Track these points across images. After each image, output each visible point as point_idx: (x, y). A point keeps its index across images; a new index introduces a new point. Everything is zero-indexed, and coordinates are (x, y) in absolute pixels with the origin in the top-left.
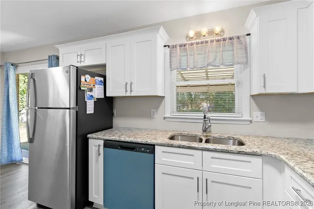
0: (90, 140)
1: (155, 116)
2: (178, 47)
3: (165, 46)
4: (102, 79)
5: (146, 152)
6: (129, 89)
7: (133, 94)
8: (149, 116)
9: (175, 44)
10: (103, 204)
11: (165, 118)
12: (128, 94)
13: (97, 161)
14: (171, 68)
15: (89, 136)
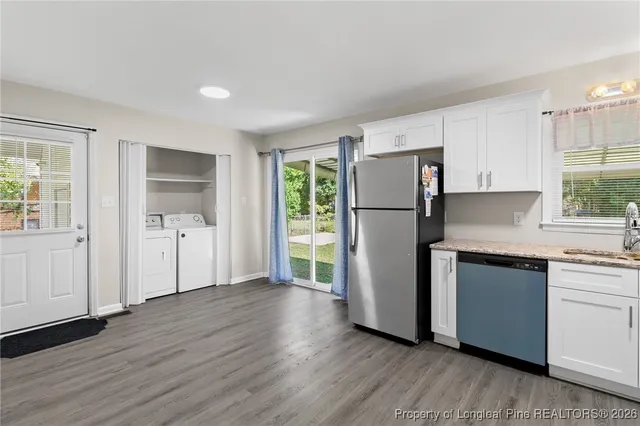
0: (433, 252)
1: (523, 223)
2: (572, 114)
3: (544, 113)
4: (435, 168)
5: (534, 270)
6: (484, 182)
7: (491, 190)
8: (511, 222)
9: (564, 109)
10: (455, 336)
11: (541, 226)
12: (483, 189)
13: (446, 278)
14: (556, 147)
15: (432, 246)
